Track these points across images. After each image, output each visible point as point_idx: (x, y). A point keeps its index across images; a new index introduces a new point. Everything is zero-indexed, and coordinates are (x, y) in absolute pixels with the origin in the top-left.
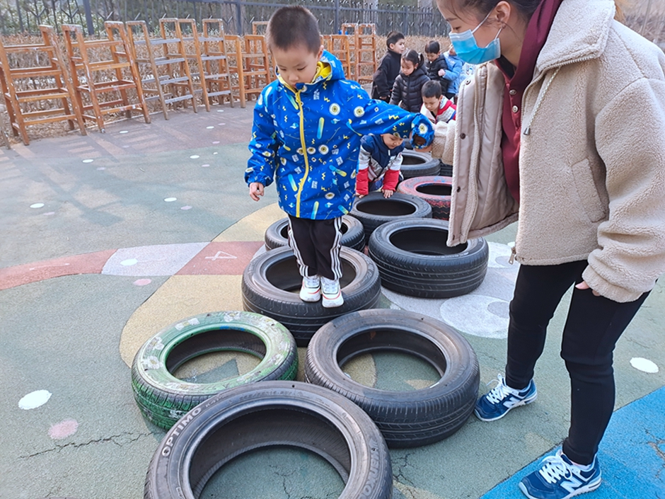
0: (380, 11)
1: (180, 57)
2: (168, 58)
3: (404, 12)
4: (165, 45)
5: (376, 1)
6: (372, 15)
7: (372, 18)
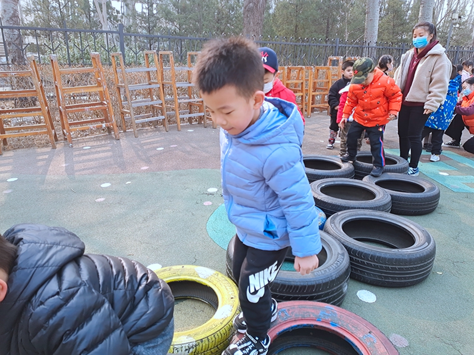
0: (378, 47)
1: (157, 83)
2: (150, 84)
3: (401, 48)
4: (148, 72)
5: (376, 39)
6: (370, 51)
7: (370, 53)
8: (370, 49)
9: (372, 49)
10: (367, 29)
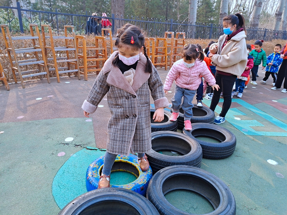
1: (40, 48)
2: (35, 48)
4: (33, 40)
5: (195, 20)
6: (192, 28)
7: (192, 29)
8: (192, 26)
9: (193, 27)
10: (190, 14)
